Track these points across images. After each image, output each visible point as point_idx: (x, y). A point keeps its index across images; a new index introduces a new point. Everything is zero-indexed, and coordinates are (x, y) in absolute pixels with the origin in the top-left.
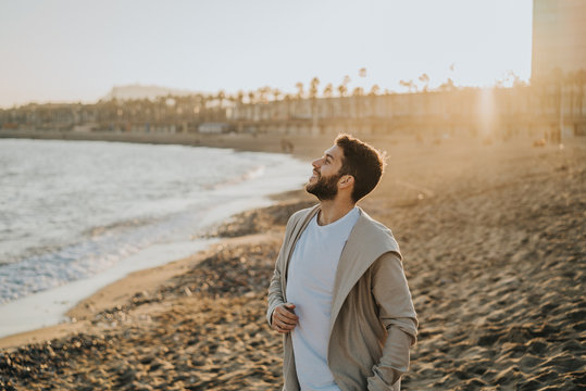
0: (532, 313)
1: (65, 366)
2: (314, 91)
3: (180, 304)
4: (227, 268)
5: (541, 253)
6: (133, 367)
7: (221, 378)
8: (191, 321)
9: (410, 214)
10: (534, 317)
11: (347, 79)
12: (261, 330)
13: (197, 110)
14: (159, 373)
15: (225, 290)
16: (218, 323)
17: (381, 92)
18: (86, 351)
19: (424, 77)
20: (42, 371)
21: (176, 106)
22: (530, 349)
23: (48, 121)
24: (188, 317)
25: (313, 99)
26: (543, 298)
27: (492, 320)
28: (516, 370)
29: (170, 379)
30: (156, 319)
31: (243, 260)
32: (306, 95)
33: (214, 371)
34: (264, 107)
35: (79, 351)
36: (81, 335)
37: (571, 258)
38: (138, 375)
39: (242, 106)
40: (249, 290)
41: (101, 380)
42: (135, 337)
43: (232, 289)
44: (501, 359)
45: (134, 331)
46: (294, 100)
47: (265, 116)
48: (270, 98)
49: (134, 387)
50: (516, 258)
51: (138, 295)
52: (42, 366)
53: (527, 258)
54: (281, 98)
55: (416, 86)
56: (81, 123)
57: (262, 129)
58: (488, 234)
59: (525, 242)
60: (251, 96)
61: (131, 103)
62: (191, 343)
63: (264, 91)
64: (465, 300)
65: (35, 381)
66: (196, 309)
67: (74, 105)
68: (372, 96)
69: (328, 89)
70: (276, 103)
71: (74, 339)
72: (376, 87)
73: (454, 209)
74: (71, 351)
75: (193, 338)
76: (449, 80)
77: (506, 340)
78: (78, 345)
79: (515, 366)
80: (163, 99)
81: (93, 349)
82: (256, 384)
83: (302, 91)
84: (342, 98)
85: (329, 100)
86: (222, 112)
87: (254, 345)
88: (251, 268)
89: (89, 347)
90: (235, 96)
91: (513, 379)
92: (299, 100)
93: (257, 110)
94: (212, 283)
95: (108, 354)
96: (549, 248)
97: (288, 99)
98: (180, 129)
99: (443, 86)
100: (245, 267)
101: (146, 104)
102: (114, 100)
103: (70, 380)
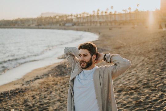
0: (135, 83)
1: (12, 98)
2: (98, 13)
3: (47, 79)
4: (63, 68)
5: (146, 64)
6: (29, 98)
7: (50, 102)
8: (49, 84)
9: (117, 51)
10: (135, 84)
11: (107, 9)
12: (65, 87)
13: (65, 19)
14: (35, 100)
15: (61, 75)
16: (55, 85)
17: (117, 13)
18: (19, 93)
19: (130, 9)
20: (6, 99)
21: (59, 18)
22: (129, 94)
23: (23, 23)
24: (48, 83)
25: (98, 16)
26: (140, 78)
27: (124, 85)
28: (123, 100)
29: (37, 101)
30: (39, 84)
31: (67, 66)
32: (96, 14)
33: (49, 99)
34: (84, 18)
35: (17, 93)
36: (18, 89)
37: (152, 66)
38: (29, 100)
39: (78, 18)
40: (67, 75)
41: (20, 102)
42: (33, 89)
43: (63, 75)
44: (121, 97)
45: (33, 87)
46: (92, 16)
47: (84, 21)
48: (86, 15)
49: (27, 104)
50: (138, 65)
51: (37, 76)
52: (6, 98)
53: (141, 66)
54: (89, 15)
55: (127, 11)
56: (33, 24)
57: (83, 24)
58: (134, 58)
59: (143, 60)
60: (80, 15)
61: (46, 18)
62: (46, 91)
63: (84, 13)
64: (120, 79)
65: (3, 102)
66: (51, 80)
67: (30, 19)
68: (115, 14)
69: (102, 12)
70: (87, 17)
71: (16, 90)
72: (115, 12)
73: (129, 50)
74: (15, 93)
75: (47, 90)
76: (137, 9)
77: (124, 91)
78: (17, 91)
79: (123, 99)
80: (55, 16)
81: (21, 93)
82: (58, 103)
83: (94, 14)
84: (106, 15)
85: (102, 16)
86: (72, 20)
87: (62, 92)
88: (69, 68)
89: (19, 92)
90: (76, 15)
91: (121, 103)
92: (94, 16)
93: (82, 19)
94: (57, 73)
95: (24, 94)
96: (148, 62)
97: (91, 16)
98: (60, 25)
99: (135, 11)
100: (67, 68)
101: (50, 18)
102: (42, 17)
103: (12, 102)
